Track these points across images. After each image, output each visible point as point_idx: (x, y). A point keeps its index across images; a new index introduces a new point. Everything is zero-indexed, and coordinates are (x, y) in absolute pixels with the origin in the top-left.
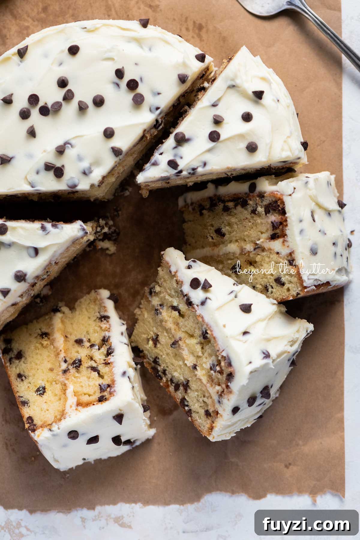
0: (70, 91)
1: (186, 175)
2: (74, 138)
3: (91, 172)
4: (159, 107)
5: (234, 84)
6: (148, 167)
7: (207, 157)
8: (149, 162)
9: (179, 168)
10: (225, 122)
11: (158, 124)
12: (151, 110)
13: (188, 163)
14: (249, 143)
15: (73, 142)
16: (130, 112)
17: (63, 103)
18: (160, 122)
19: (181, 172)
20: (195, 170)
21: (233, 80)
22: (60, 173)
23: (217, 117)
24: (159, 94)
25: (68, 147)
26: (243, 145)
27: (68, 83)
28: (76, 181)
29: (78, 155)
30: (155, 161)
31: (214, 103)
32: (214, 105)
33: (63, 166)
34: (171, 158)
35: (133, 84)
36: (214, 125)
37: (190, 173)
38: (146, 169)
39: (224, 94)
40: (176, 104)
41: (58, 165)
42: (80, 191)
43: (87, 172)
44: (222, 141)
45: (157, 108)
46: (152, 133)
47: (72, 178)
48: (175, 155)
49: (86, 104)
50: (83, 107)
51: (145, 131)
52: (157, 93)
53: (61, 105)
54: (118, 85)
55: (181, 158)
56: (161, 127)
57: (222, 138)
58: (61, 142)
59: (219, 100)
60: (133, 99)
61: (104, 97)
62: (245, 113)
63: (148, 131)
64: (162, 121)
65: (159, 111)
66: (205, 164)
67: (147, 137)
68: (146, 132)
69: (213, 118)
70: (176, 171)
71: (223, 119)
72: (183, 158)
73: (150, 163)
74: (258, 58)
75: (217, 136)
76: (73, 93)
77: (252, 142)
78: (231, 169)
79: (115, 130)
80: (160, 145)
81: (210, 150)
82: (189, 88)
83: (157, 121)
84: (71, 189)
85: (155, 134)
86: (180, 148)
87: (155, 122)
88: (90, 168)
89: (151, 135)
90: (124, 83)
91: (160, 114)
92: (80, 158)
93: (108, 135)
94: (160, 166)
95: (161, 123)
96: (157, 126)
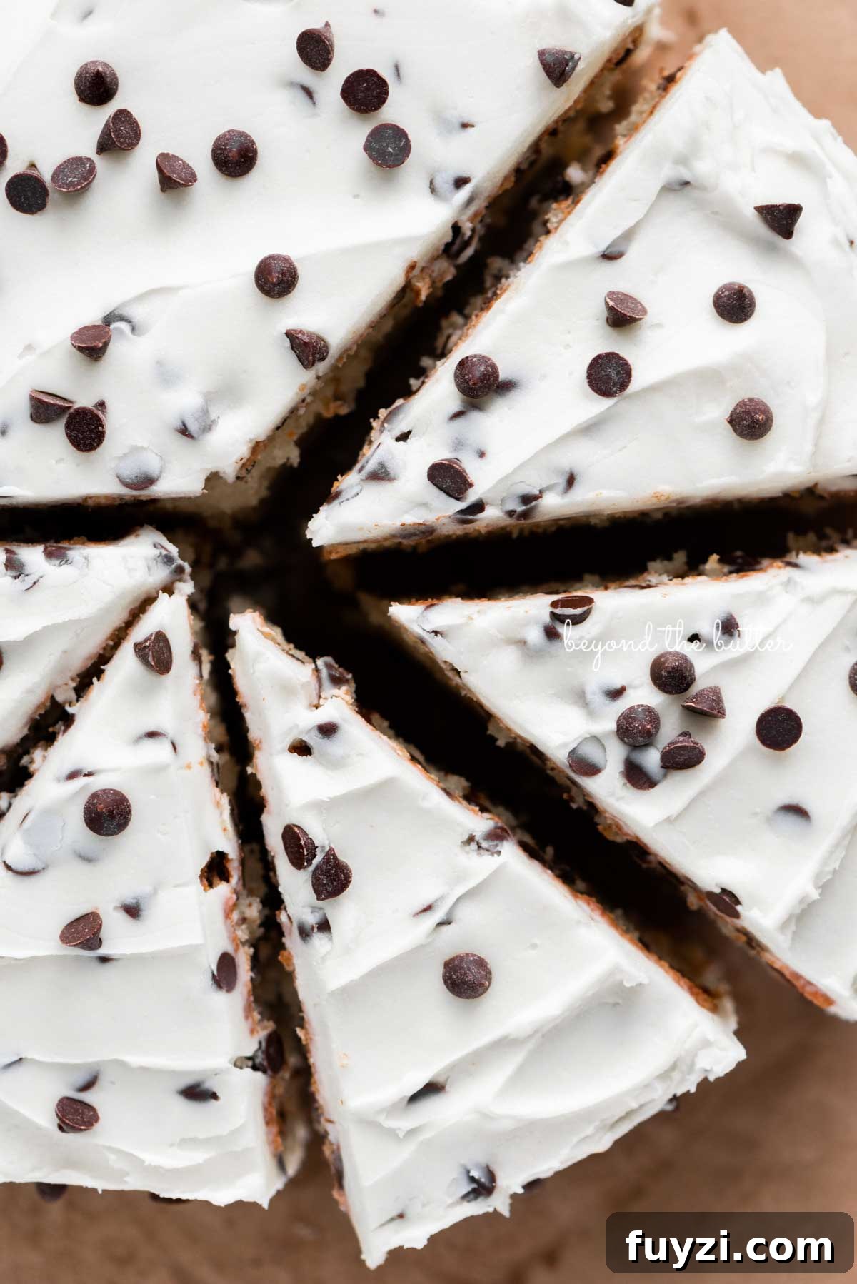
0: (123, 117)
1: (498, 518)
2: (141, 298)
3: (207, 428)
4: (465, 175)
5: (687, 176)
6: (352, 487)
7: (580, 456)
8: (358, 466)
9: (472, 496)
10: (648, 320)
11: (458, 242)
12: (433, 190)
13: (507, 477)
14: (741, 404)
15: (136, 312)
16: (356, 196)
17: (100, 163)
18: (468, 233)
19: (478, 507)
20: (533, 504)
21: (683, 160)
22: (91, 431)
23: (621, 302)
24: (465, 126)
25: (120, 331)
26: (720, 410)
27: (117, 85)
28: (151, 464)
29: (159, 363)
30: (382, 465)
31: (607, 248)
32: (609, 256)
33: (101, 405)
34: (441, 454)
35: (367, 89)
36: (609, 329)
37: (511, 513)
38: (344, 496)
39: (646, 215)
40: (524, 166)
41: (84, 400)
42: (163, 500)
43: (193, 427)
44: (637, 394)
45: (460, 182)
46: (435, 274)
47: (136, 449)
48: (458, 444)
49: (186, 166)
50: (174, 176)
51: (412, 267)
52: (457, 125)
53: (92, 171)
54: (308, 93)
55: (482, 455)
56: (469, 252)
57: (638, 381)
58: (93, 316)
59: (628, 236)
60: (368, 148)
61: (255, 138)
62: (725, 287)
63: (423, 269)
64: (473, 230)
65: (466, 191)
66: (571, 481)
67: (418, 293)
68: (416, 272)
69: (607, 304)
70: (462, 505)
71: (644, 311)
72: (487, 455)
73: (360, 471)
74: (776, 78)
75: (618, 373)
76: (138, 126)
77: (751, 400)
78: (668, 498)
79: (297, 265)
80: (399, 402)
81: (589, 429)
82: (576, 102)
83: (456, 228)
84: (135, 493)
85: (449, 277)
86: (475, 416)
87: (450, 233)
88: (205, 412)
89: (433, 283)
90: (331, 83)
91: (470, 201)
92: (166, 376)
93: (274, 285)
94: (396, 484)
95: (471, 238)
96: (456, 247)
